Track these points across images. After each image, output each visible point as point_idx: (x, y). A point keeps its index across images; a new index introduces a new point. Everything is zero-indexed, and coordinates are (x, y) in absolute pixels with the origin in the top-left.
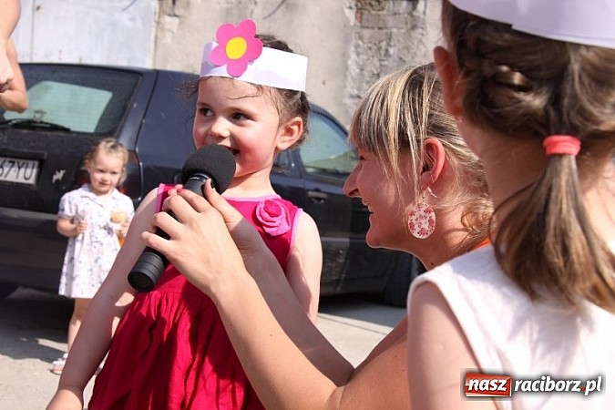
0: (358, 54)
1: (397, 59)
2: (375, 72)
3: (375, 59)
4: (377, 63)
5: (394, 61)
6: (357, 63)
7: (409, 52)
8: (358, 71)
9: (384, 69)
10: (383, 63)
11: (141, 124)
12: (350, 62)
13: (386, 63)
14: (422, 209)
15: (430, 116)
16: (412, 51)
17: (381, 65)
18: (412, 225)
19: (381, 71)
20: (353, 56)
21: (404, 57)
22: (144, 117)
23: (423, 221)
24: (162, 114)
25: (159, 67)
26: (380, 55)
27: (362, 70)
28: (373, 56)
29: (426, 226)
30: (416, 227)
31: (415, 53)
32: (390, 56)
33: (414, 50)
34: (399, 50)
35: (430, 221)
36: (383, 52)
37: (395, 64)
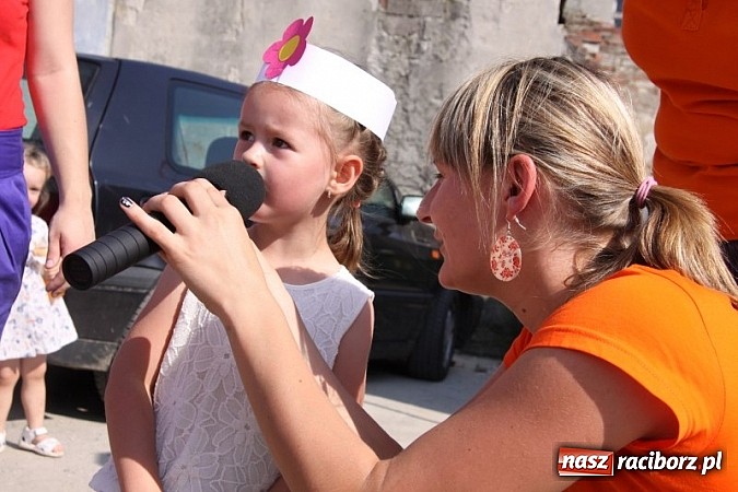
0: (381, 49)
1: (432, 57)
2: (403, 74)
3: (404, 56)
4: (406, 62)
5: (428, 59)
6: (379, 60)
7: (447, 48)
8: (380, 70)
9: (414, 70)
10: (413, 62)
11: (98, 129)
12: (370, 59)
13: (417, 61)
14: (507, 244)
15: (521, 124)
16: (451, 48)
17: (411, 64)
18: (495, 264)
19: (411, 72)
20: (375, 52)
21: (440, 55)
22: (101, 122)
23: (507, 259)
24: (126, 119)
25: (118, 54)
26: (410, 50)
27: (385, 69)
28: (400, 53)
29: (509, 265)
30: (499, 266)
31: (455, 50)
32: (423, 53)
33: (454, 46)
34: (434, 45)
35: (516, 260)
36: (413, 48)
37: (429, 63)
